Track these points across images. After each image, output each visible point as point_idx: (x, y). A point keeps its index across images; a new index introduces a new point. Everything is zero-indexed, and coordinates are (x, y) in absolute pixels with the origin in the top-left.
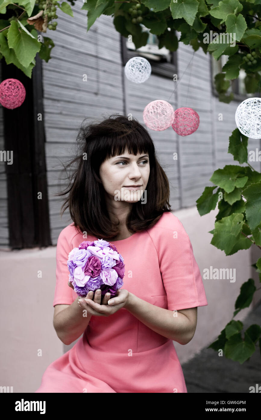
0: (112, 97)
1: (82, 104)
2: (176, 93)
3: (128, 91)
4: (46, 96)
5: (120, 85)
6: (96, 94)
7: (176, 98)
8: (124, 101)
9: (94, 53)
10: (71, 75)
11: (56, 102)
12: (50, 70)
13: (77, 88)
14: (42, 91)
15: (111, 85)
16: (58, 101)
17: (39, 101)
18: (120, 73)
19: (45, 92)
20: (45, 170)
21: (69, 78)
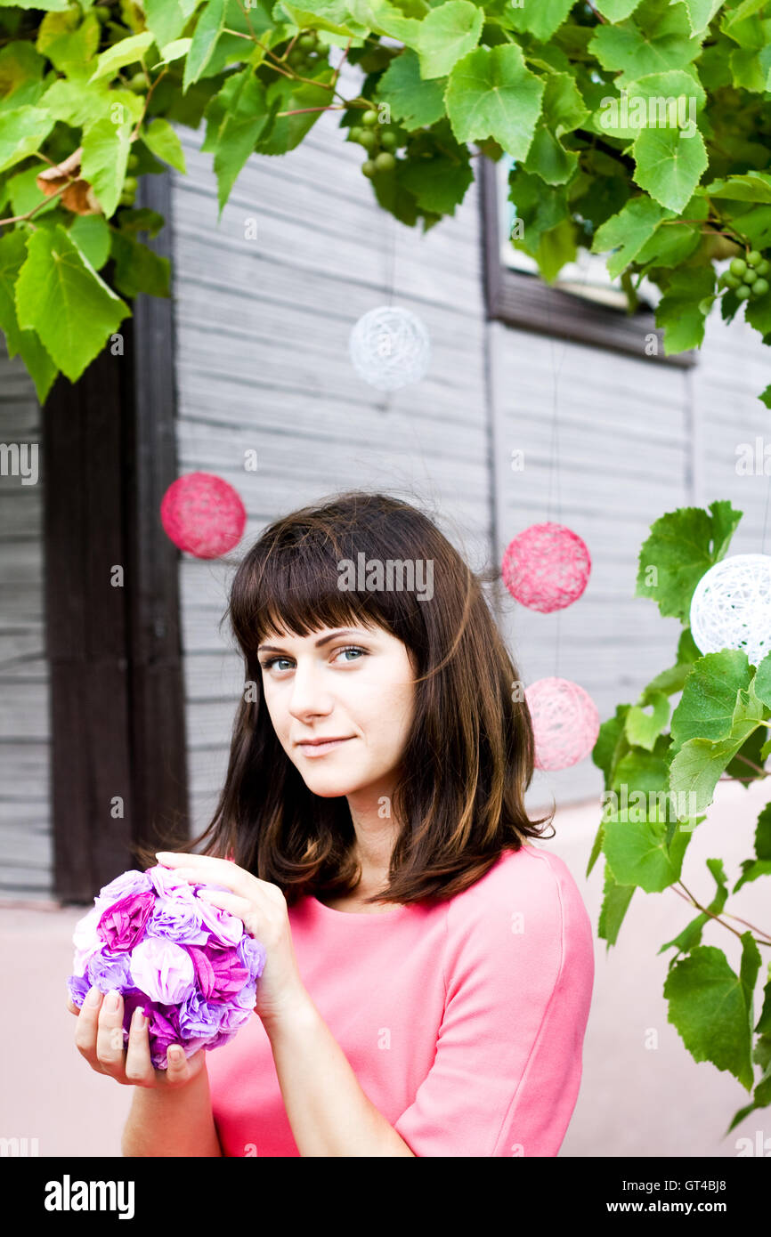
0: (444, 419)
1: (328, 440)
2: (688, 411)
3: (504, 401)
4: (184, 410)
5: (479, 382)
6: (382, 408)
7: (689, 425)
8: (490, 431)
9: (378, 279)
10: (288, 347)
11: (229, 432)
12: (203, 330)
13: (312, 388)
14: (174, 394)
15: (444, 383)
16: (235, 427)
17: (160, 428)
18: (478, 344)
19: (183, 399)
20: (180, 652)
21: (277, 357)
